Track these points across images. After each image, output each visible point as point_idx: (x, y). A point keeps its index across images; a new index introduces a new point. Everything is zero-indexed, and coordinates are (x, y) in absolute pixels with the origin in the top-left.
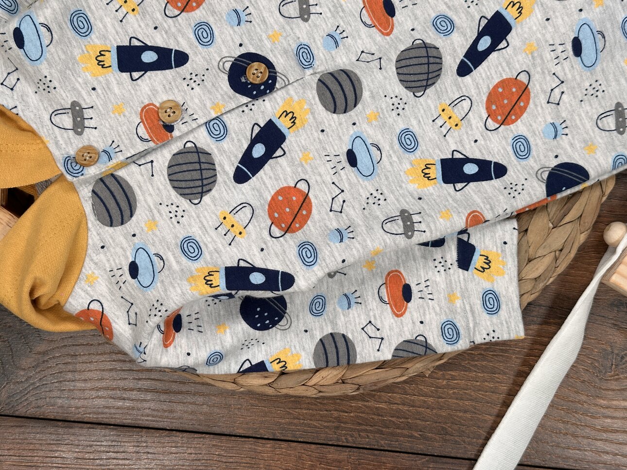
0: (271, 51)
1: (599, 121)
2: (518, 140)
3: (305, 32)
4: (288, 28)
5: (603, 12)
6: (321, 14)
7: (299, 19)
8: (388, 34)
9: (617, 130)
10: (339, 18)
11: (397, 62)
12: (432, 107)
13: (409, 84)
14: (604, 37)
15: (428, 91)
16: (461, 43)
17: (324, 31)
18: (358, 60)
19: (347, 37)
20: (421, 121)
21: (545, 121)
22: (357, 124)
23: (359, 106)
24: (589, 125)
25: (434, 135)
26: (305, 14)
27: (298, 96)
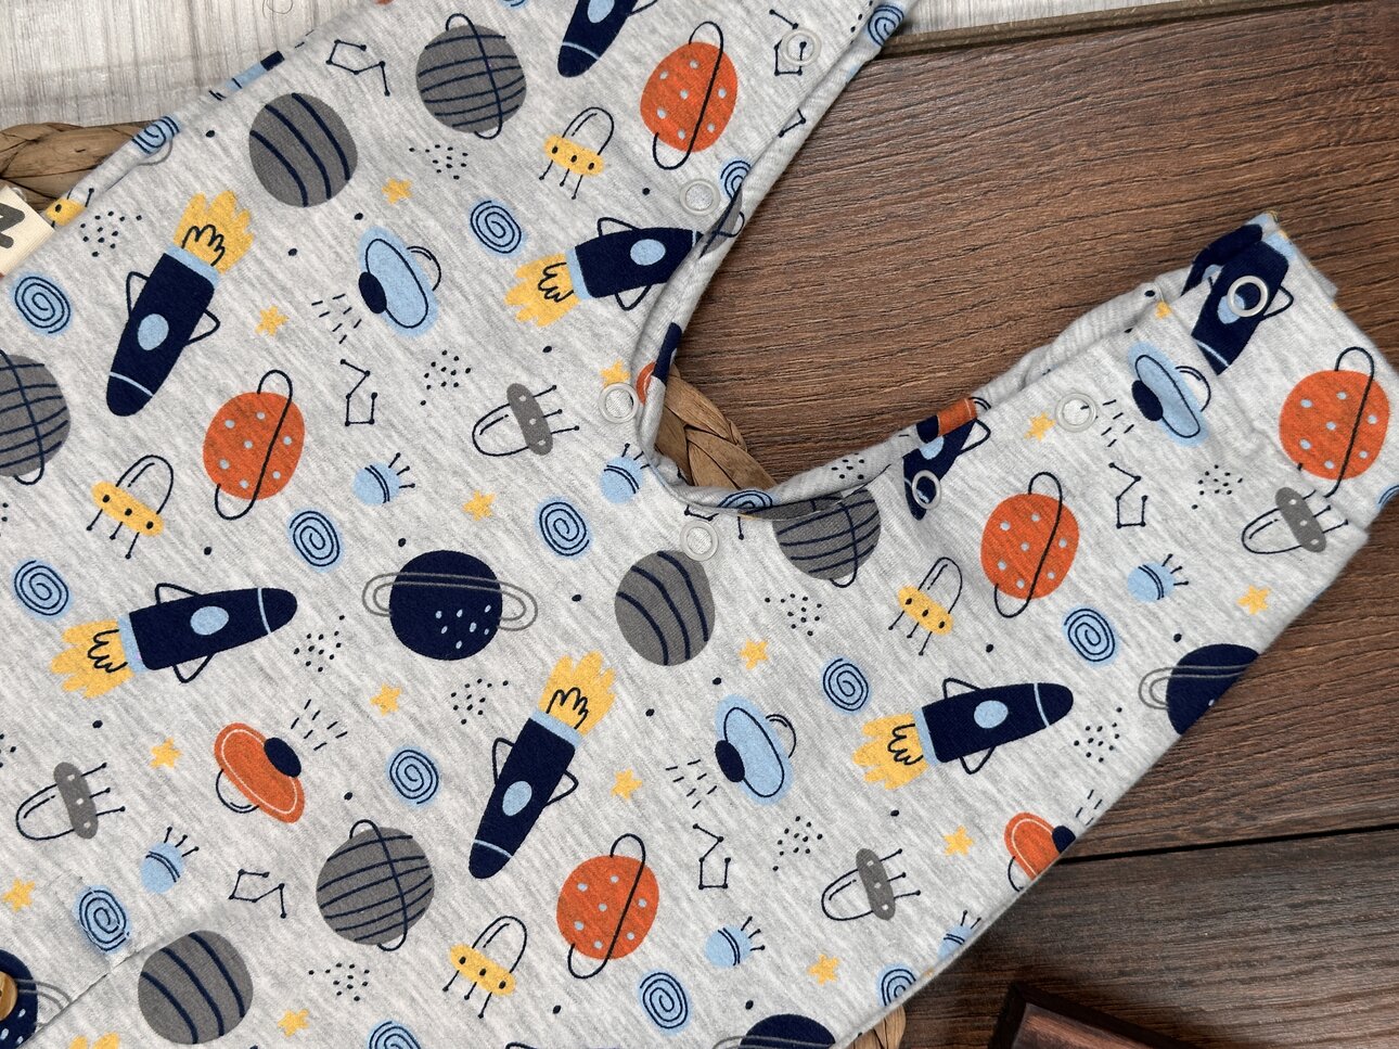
0: (15, 932)
1: (827, 904)
2: (654, 987)
3: (92, 863)
4: (47, 865)
5: (770, 671)
6: (123, 809)
7: (73, 836)
8: (294, 818)
9: (875, 909)
10: (168, 811)
11: (319, 890)
12: (435, 960)
13: (361, 932)
14: (787, 724)
15: (412, 931)
16: (461, 812)
17: (138, 846)
18: (232, 897)
20: (416, 996)
21: (705, 928)
23: (253, 1012)
24: (809, 917)
25: (455, 1019)
26: (84, 821)
27: (98, 1030)
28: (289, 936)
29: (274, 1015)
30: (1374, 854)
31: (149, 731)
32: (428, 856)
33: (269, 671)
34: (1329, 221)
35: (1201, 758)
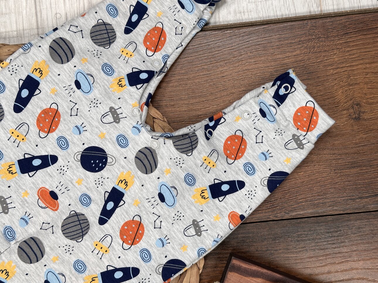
1: (185, 232)
2: (143, 252)
3: (7, 220)
5: (171, 176)
6: (15, 207)
7: (3, 213)
8: (56, 210)
9: (197, 234)
10: (26, 208)
11: (62, 227)
12: (90, 245)
13: (72, 237)
14: (176, 189)
15: (84, 237)
16: (96, 209)
17: (18, 216)
18: (41, 229)
19: (32, 217)
20: (85, 253)
21: (156, 238)
22: (47, 265)
23: (45, 256)
24: (181, 235)
25: (94, 259)
26: (5, 210)
27: (8, 260)
28: (54, 238)
29: (50, 257)
30: (317, 223)
31: (22, 189)
32: (88, 219)
33: (51, 174)
34: (307, 71)
35: (276, 199)
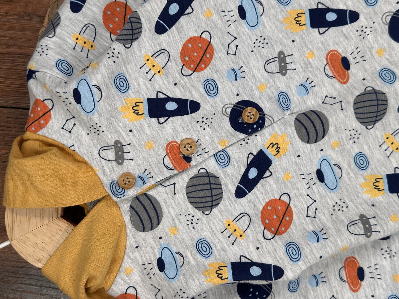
0: (260, 98)
3: (283, 83)
4: (271, 81)
6: (295, 69)
7: (279, 74)
8: (345, 83)
10: (308, 72)
11: (354, 104)
12: (379, 136)
15: (376, 125)
17: (297, 82)
18: (323, 103)
19: (315, 86)
20: (371, 146)
22: (324, 150)
23: (326, 137)
25: (380, 156)
26: (283, 70)
27: (281, 132)
28: (343, 116)
29: (331, 140)
31: (307, 47)
32: (389, 102)
33: (347, 36)
